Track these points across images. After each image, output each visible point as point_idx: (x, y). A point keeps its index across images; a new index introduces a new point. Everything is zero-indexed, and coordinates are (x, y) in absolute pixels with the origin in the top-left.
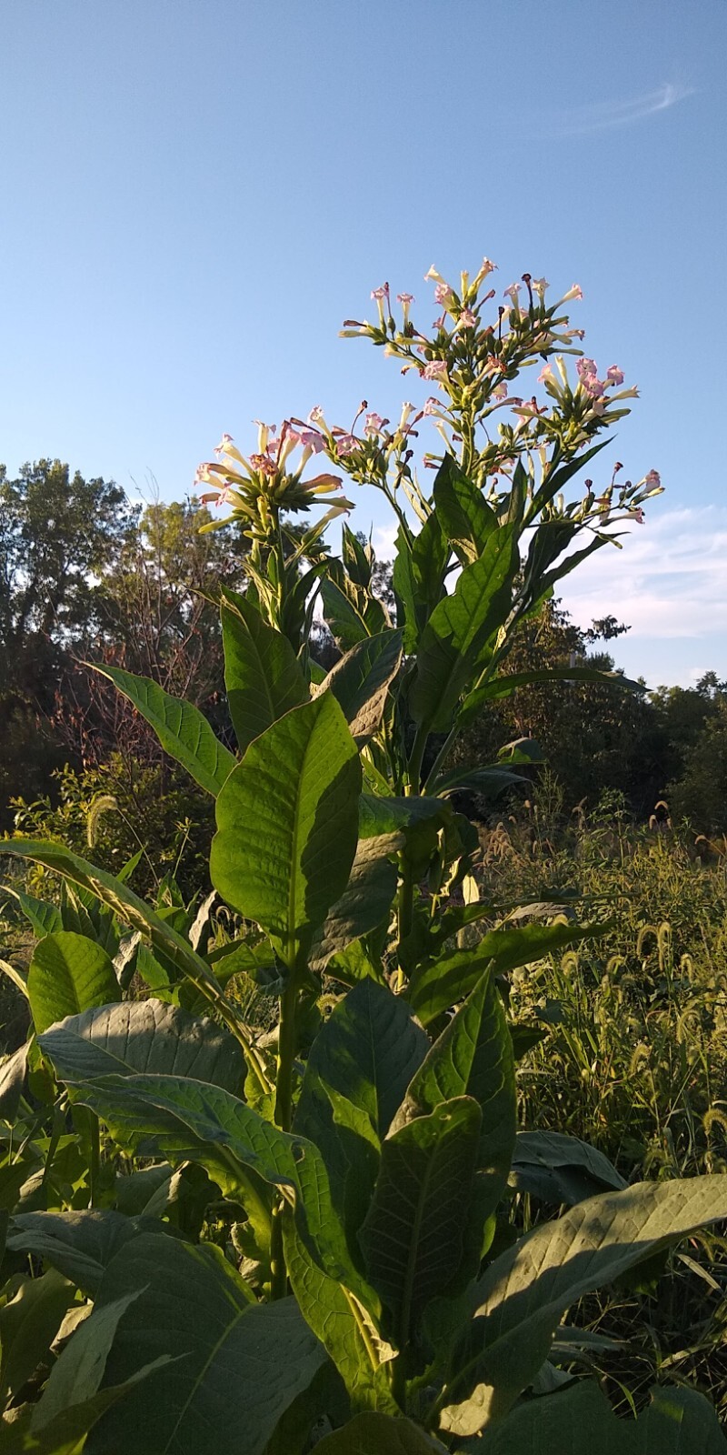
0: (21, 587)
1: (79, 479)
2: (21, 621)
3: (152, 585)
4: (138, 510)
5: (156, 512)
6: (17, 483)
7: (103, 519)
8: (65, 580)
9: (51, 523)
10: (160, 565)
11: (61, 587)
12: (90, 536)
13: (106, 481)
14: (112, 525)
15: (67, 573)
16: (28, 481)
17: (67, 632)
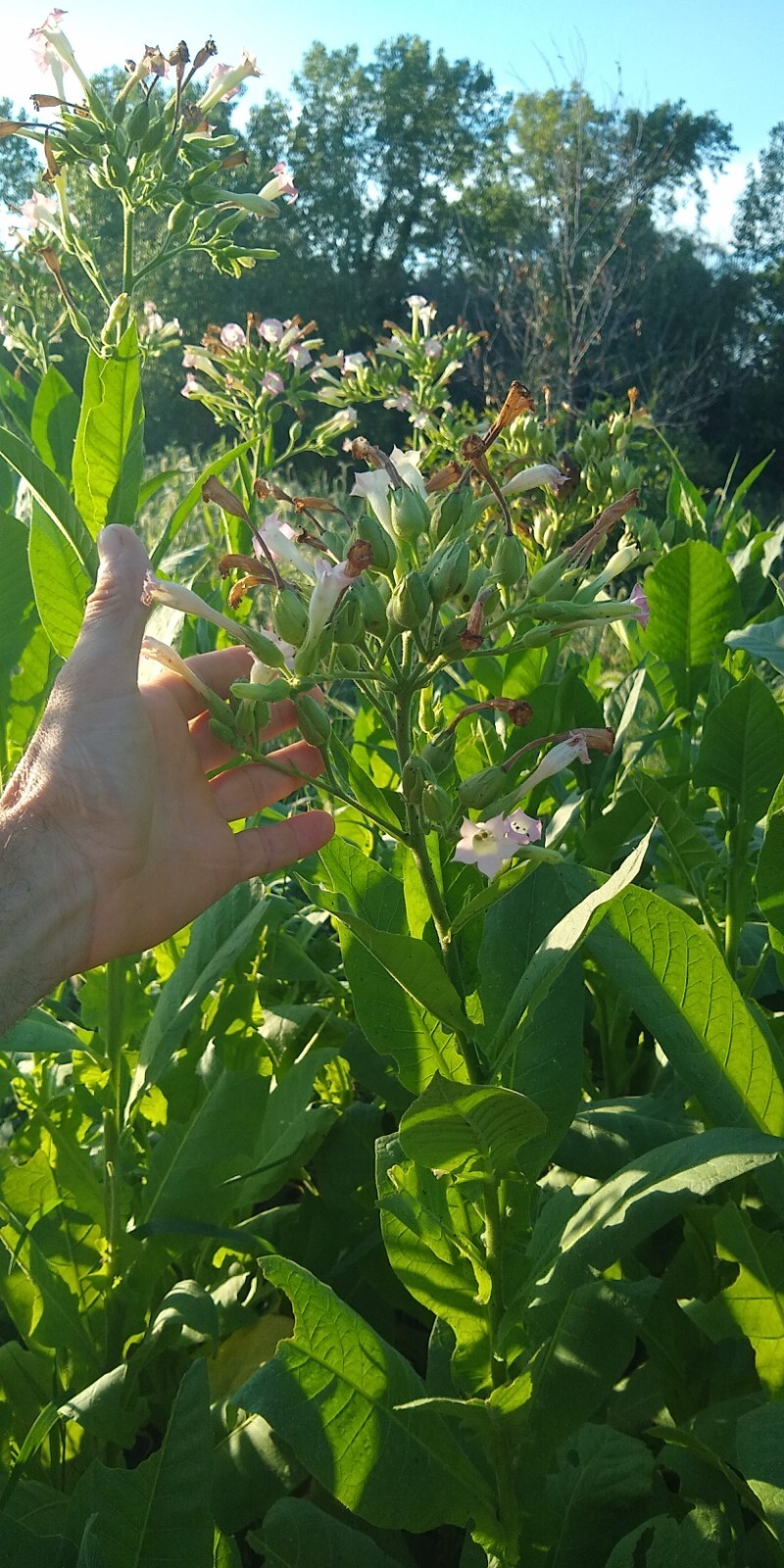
0: (372, 203)
1: (441, 61)
2: (373, 244)
3: (516, 203)
4: (508, 100)
5: (529, 104)
6: (371, 68)
7: (467, 114)
8: (421, 194)
9: (408, 119)
10: (530, 173)
11: (417, 202)
12: (452, 137)
13: (473, 64)
14: (478, 121)
15: (424, 184)
16: (384, 66)
17: (421, 257)
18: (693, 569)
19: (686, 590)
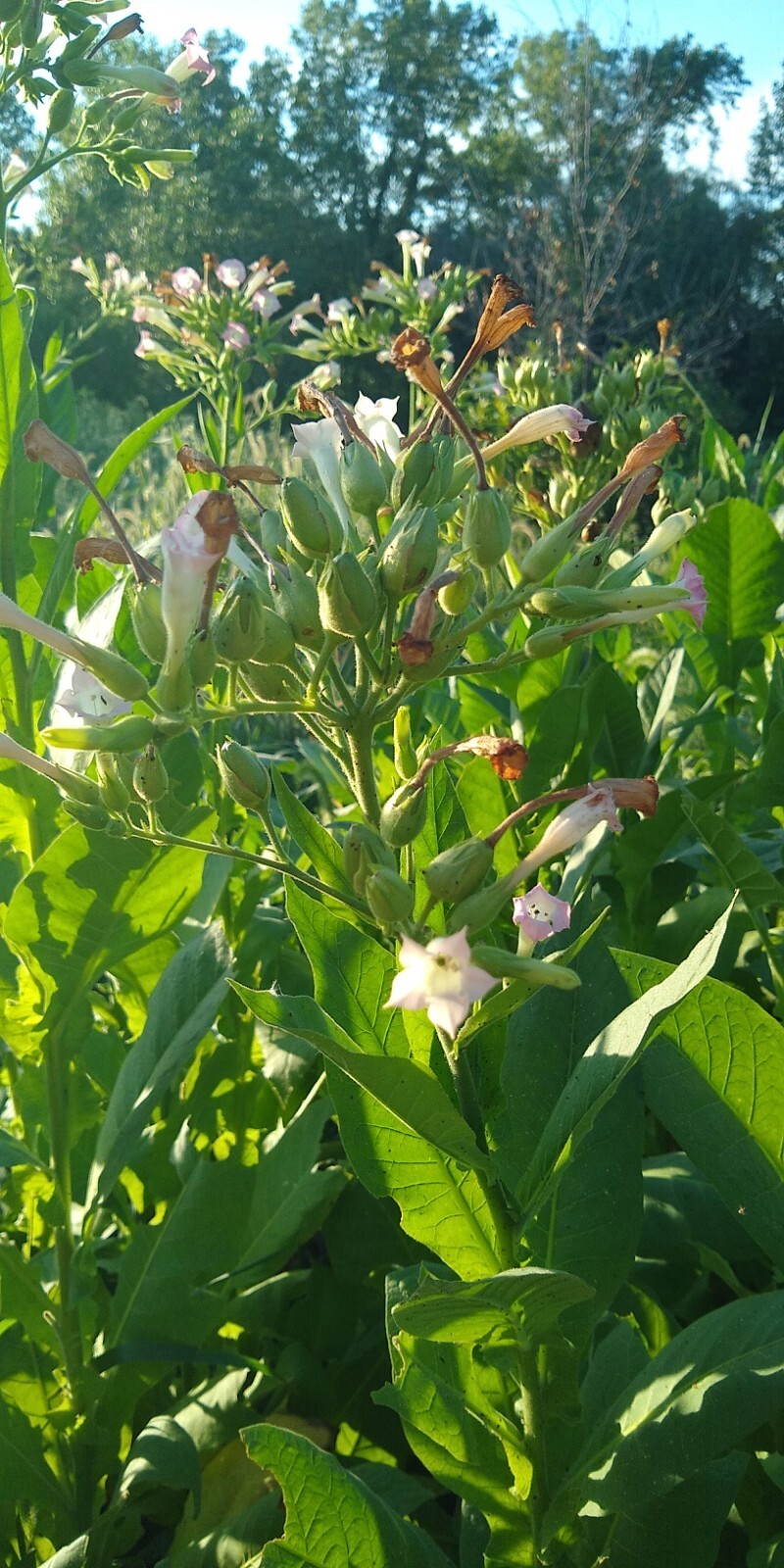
0: (377, 156)
1: (443, 7)
2: (380, 199)
3: (525, 147)
4: (512, 43)
5: (534, 46)
6: (372, 17)
7: (471, 59)
8: (427, 144)
9: (411, 68)
10: (538, 117)
11: (423, 154)
12: (456, 84)
13: (475, 7)
14: (482, 66)
15: (429, 135)
16: (384, 14)
17: (429, 210)
18: (733, 530)
19: (726, 554)
